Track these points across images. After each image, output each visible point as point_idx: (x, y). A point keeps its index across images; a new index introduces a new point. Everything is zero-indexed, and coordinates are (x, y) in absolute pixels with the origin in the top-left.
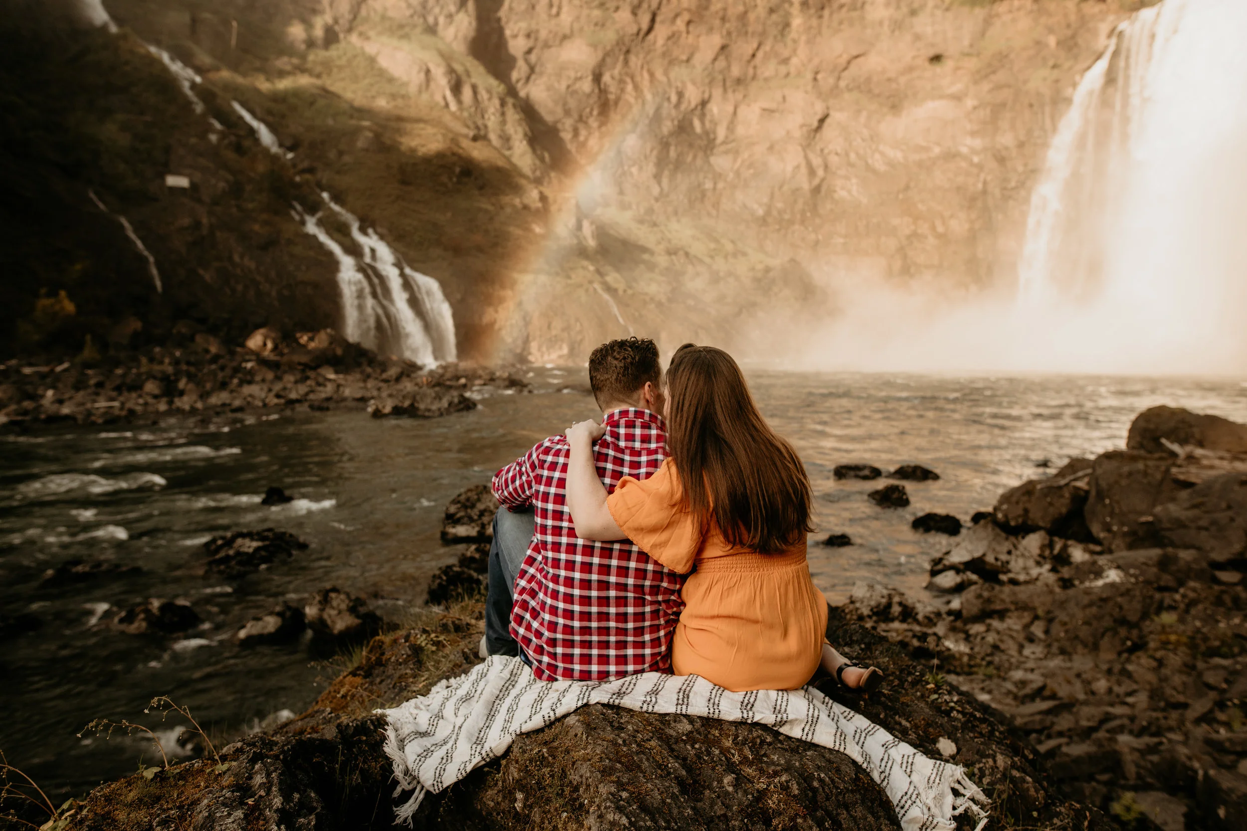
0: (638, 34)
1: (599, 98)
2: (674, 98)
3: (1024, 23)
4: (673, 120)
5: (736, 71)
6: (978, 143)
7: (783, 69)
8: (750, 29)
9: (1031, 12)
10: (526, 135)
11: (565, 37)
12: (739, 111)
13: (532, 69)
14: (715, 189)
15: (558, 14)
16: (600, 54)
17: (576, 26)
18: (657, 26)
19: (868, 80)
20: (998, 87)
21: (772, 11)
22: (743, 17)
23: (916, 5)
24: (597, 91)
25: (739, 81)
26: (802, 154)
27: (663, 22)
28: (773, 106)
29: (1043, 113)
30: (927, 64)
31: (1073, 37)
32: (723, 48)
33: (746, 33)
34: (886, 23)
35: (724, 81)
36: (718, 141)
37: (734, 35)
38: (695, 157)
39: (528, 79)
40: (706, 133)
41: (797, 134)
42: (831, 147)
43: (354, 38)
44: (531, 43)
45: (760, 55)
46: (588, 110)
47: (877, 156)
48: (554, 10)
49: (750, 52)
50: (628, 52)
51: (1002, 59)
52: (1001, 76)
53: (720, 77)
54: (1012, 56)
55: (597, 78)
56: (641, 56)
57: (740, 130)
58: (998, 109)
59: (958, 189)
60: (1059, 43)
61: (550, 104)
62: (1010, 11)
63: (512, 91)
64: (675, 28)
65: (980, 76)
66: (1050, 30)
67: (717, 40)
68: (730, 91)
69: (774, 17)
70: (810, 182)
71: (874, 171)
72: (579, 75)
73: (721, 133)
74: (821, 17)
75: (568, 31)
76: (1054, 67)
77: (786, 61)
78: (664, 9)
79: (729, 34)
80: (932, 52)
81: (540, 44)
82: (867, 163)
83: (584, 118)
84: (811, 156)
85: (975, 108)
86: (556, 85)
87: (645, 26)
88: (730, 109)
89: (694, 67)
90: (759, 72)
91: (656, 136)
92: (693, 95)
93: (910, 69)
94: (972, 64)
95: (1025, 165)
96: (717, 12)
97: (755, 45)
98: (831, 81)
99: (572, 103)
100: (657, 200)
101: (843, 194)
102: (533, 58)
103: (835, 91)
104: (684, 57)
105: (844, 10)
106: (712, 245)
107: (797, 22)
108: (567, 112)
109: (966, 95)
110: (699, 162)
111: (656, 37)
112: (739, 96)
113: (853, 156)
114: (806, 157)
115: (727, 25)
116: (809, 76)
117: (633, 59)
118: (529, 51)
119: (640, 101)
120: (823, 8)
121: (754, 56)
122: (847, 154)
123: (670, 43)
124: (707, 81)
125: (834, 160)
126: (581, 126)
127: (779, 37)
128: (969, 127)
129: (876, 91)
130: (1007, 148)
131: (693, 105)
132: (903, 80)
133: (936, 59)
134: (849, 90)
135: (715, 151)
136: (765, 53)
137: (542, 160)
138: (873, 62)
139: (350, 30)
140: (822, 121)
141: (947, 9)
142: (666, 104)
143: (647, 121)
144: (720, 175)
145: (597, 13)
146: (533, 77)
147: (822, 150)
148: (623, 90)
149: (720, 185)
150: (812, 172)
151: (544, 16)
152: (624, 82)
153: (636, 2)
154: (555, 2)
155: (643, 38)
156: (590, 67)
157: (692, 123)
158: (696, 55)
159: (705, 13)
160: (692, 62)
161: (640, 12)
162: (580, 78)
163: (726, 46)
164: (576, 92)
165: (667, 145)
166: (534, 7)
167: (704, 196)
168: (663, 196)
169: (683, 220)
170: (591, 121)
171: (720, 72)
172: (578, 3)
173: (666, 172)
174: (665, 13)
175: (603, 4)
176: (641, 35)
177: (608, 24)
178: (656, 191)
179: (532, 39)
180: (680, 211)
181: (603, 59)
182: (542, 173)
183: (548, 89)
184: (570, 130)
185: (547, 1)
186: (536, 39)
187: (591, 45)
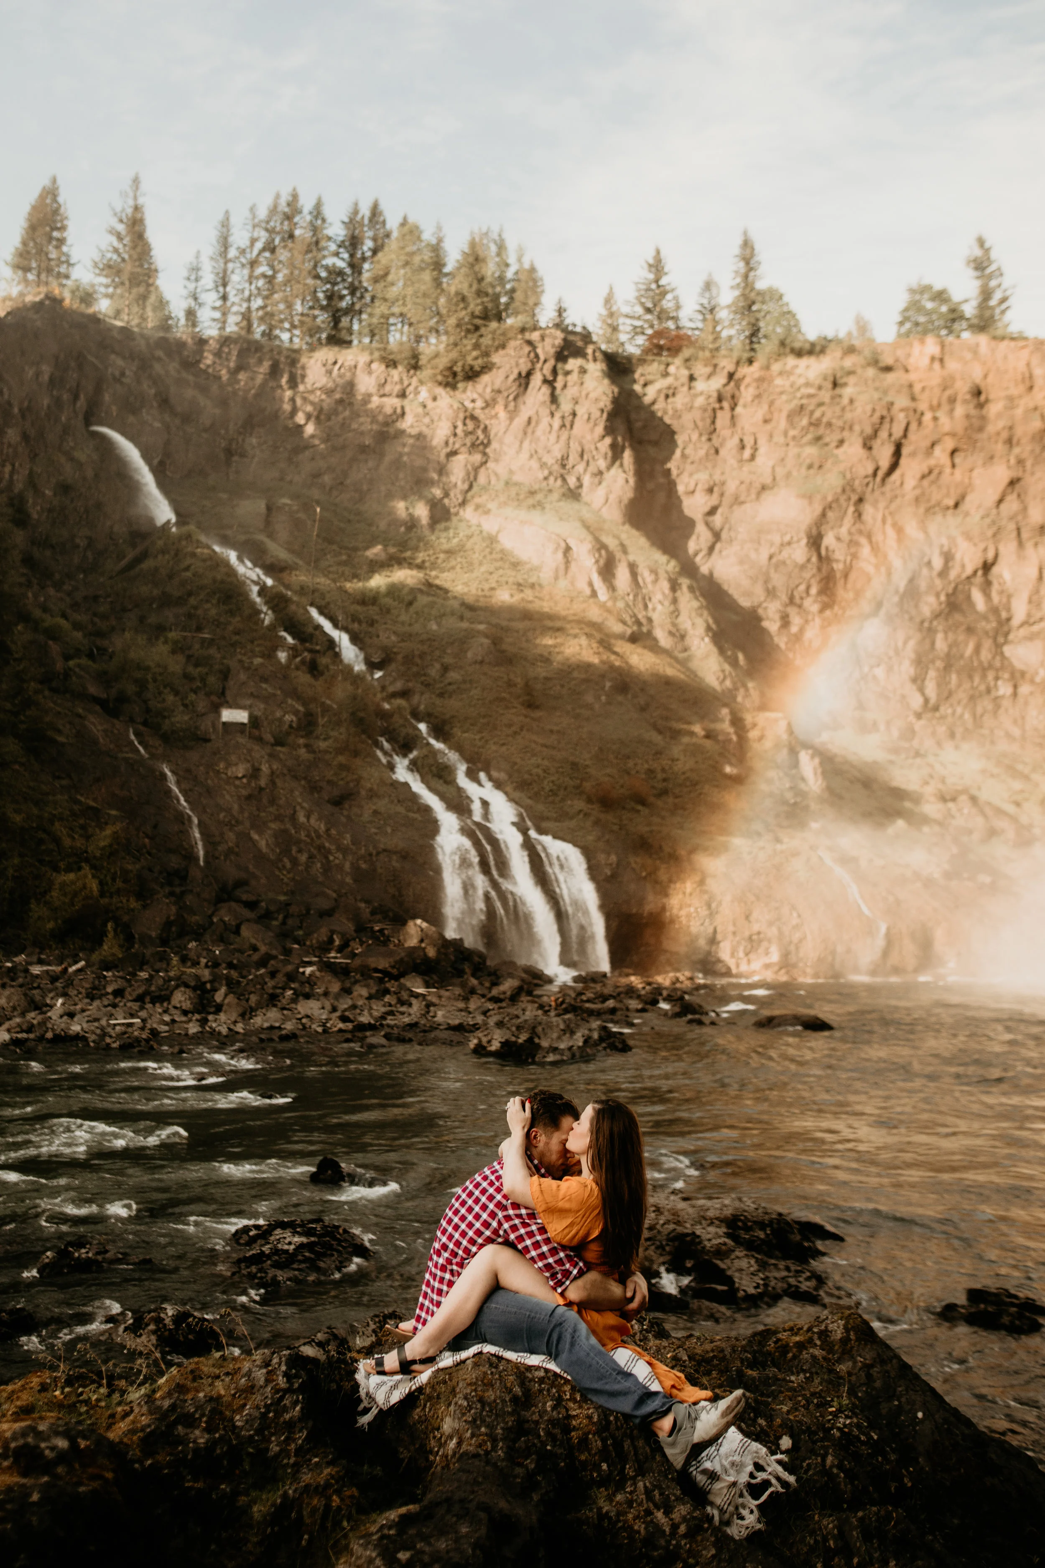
0: (875, 474)
1: (819, 569)
2: (938, 563)
4: (938, 595)
5: (1034, 516)
10: (709, 628)
11: (764, 488)
13: (717, 536)
14: (1015, 694)
15: (753, 458)
16: (818, 509)
17: (780, 472)
18: (903, 461)
22: (1040, 437)
24: (814, 559)
25: (1041, 530)
27: (913, 454)
32: (1012, 483)
35: (1018, 530)
36: (1016, 622)
37: (1028, 464)
38: (977, 650)
39: (711, 549)
40: (995, 611)
43: (468, 513)
44: (714, 500)
46: (802, 587)
48: (747, 453)
50: (861, 500)
53: (1011, 526)
55: (815, 541)
56: (882, 505)
61: (746, 583)
63: (689, 568)
64: (932, 462)
67: (1001, 473)
68: (1029, 545)
72: (787, 538)
73: (1019, 610)
75: (768, 480)
78: (912, 436)
79: (1020, 462)
81: (726, 501)
83: (797, 600)
86: (753, 555)
87: (885, 463)
88: (1032, 572)
89: (967, 514)
91: (911, 619)
92: (968, 556)
99: (778, 580)
100: (919, 716)
102: (717, 520)
104: (952, 503)
106: (1017, 785)
108: (771, 593)
110: (985, 654)
111: (902, 475)
112: (1044, 552)
115: (1016, 451)
117: (868, 510)
118: (713, 511)
119: (883, 570)
123: (926, 483)
124: (990, 533)
126: (792, 611)
135: (1011, 637)
137: (734, 663)
139: (463, 503)
142: (925, 571)
143: (896, 599)
144: (1023, 674)
145: (811, 452)
146: (718, 546)
148: (855, 556)
149: (1025, 689)
151: (732, 462)
152: (857, 544)
153: (869, 431)
154: (749, 441)
155: (883, 480)
156: (804, 527)
157: (969, 597)
158: (968, 498)
159: (979, 436)
160: (963, 507)
161: (876, 444)
162: (789, 543)
163: (1018, 480)
164: (784, 563)
165: (931, 631)
166: (717, 452)
167: (997, 707)
168: (930, 708)
169: (966, 746)
170: (808, 603)
171: (1011, 518)
172: (781, 440)
173: (932, 674)
174: (916, 441)
175: (818, 439)
176: (880, 474)
177: (828, 465)
178: (917, 701)
179: (716, 495)
180: (959, 731)
181: (824, 515)
182: (734, 683)
183: (741, 562)
184: (777, 617)
185: (735, 441)
186: (722, 495)
187: (803, 496)
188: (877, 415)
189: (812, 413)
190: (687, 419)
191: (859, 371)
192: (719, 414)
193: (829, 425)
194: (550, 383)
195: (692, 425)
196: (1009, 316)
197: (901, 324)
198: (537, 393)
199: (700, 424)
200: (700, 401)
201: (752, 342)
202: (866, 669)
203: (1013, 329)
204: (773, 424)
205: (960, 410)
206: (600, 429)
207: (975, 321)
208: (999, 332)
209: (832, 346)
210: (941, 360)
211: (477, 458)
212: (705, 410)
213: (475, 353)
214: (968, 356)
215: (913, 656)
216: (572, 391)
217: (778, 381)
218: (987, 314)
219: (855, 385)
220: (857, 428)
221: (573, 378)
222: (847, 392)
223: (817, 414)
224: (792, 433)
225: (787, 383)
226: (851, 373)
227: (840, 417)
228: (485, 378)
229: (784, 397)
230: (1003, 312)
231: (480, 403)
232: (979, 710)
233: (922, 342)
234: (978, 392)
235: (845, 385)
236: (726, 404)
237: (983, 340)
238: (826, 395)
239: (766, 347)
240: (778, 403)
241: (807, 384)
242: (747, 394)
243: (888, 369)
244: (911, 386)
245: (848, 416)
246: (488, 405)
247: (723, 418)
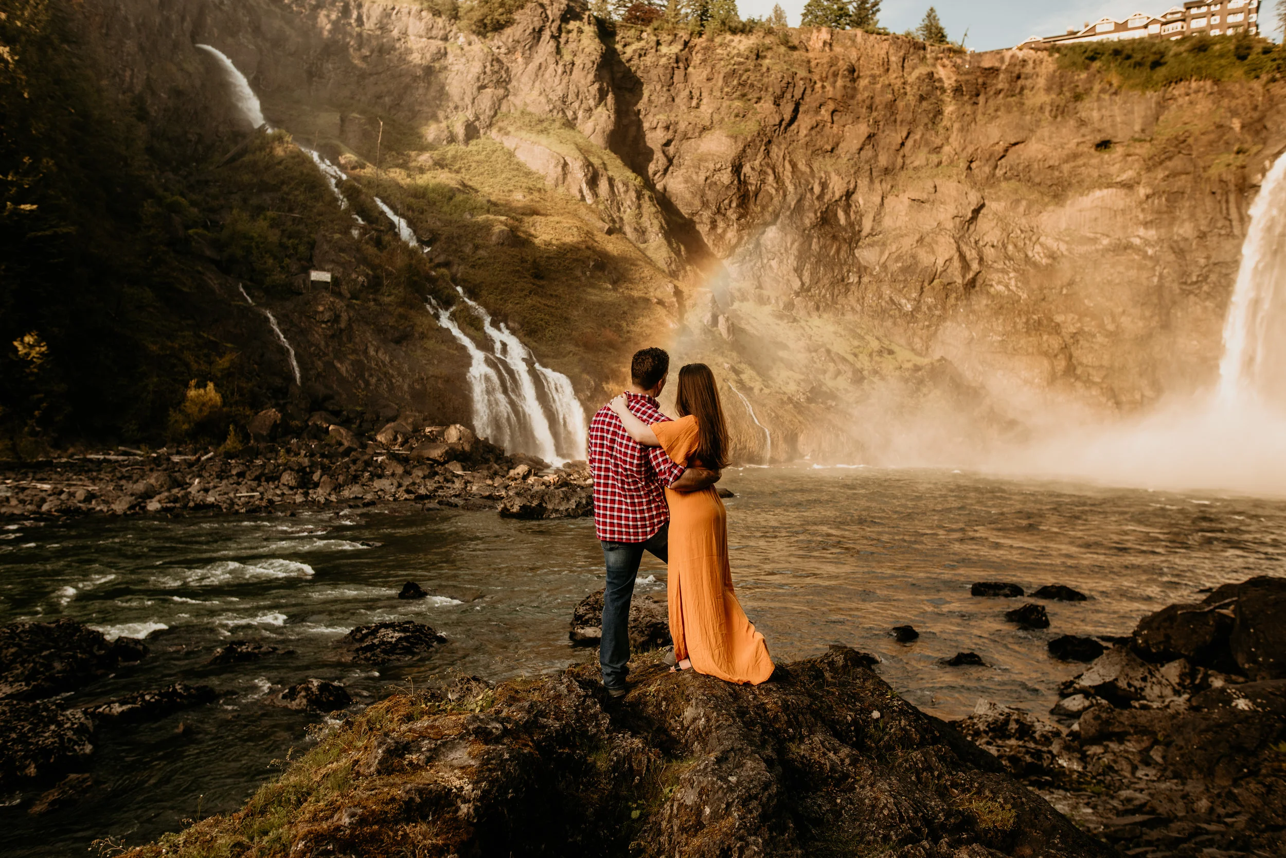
0: (780, 124)
1: (739, 189)
2: (817, 189)
3: (1203, 105)
4: (816, 214)
5: (883, 160)
6: (1152, 234)
7: (934, 158)
8: (899, 118)
9: (1211, 93)
10: (662, 227)
11: (704, 129)
12: (886, 201)
13: (670, 161)
14: (859, 282)
15: (698, 107)
16: (741, 146)
17: (716, 117)
18: (799, 116)
19: (1028, 167)
20: (1174, 174)
21: (922, 98)
22: (891, 106)
23: (1080, 90)
24: (736, 182)
25: (886, 171)
26: (954, 246)
27: (805, 112)
28: (924, 196)
29: (1227, 201)
30: (1093, 150)
31: (1260, 119)
32: (870, 137)
33: (895, 121)
34: (1048, 108)
35: (871, 170)
36: (864, 234)
37: (881, 123)
38: (838, 251)
39: (666, 171)
40: (851, 225)
41: (949, 225)
42: (986, 239)
43: (494, 133)
44: (670, 135)
45: (909, 143)
46: (726, 202)
47: (1038, 248)
48: (694, 102)
49: (900, 141)
50: (770, 142)
51: (1180, 143)
52: (1177, 163)
53: (867, 167)
54: (1190, 141)
55: (737, 169)
56: (783, 147)
57: (887, 222)
58: (1174, 197)
59: (1130, 282)
60: (1243, 127)
61: (688, 196)
62: (1188, 94)
63: (649, 184)
64: (819, 118)
65: (1151, 164)
66: (1234, 113)
67: (863, 129)
68: (877, 181)
69: (924, 104)
70: (964, 277)
71: (1035, 265)
72: (718, 166)
73: (867, 225)
74: (976, 103)
75: (707, 123)
76: (1238, 152)
77: (937, 150)
78: (807, 99)
79: (876, 122)
80: (1099, 138)
81: (678, 136)
82: (1027, 256)
83: (723, 211)
84: (965, 248)
85: (1148, 197)
86: (694, 177)
87: (787, 117)
88: (878, 200)
89: (839, 157)
90: (908, 162)
91: (797, 228)
92: (837, 186)
93: (1075, 156)
94: (1144, 150)
95: (1208, 258)
96: (864, 101)
97: (904, 134)
98: (987, 169)
99: (710, 195)
100: (797, 294)
101: (1001, 288)
102: (671, 150)
103: (991, 180)
104: (829, 148)
105: (1001, 96)
106: (856, 343)
107: (949, 109)
108: (705, 204)
109: (1138, 183)
110: (843, 254)
111: (798, 126)
112: (887, 186)
113: (1010, 247)
114: (959, 249)
115: (875, 114)
116: (963, 165)
117: (774, 149)
118: (668, 143)
119: (781, 193)
120: (978, 95)
121: (903, 144)
122: (1004, 246)
123: (813, 133)
124: (852, 171)
125: (989, 253)
126: (719, 218)
127: (930, 126)
128: (1141, 216)
129: (1037, 180)
130: (1186, 240)
131: (837, 196)
132: (1066, 167)
133: (1104, 145)
134: (1007, 179)
135: (860, 243)
136: (915, 141)
137: (678, 253)
138: (1034, 149)
139: (490, 126)
140: (976, 212)
141: (1115, 93)
142: (809, 195)
143: (788, 213)
144: (866, 268)
145: (738, 104)
146: (671, 169)
147: (976, 242)
148: (763, 182)
149: (865, 279)
150: (965, 265)
151: (684, 108)
152: (765, 173)
153: (778, 92)
154: (696, 94)
155: (786, 129)
156: (730, 159)
157: (836, 215)
158: (841, 145)
159: (851, 102)
160: (836, 152)
161: (783, 102)
162: (719, 170)
163: (874, 135)
164: (715, 183)
165: (810, 237)
166: (673, 100)
167: (848, 290)
168: (804, 290)
169: (825, 316)
170: (729, 213)
171: (867, 162)
172: (719, 94)
173: (808, 266)
174: (810, 101)
175: (744, 95)
176: (784, 124)
177: (749, 115)
178: (797, 284)
179: (671, 131)
180: (822, 305)
181: (744, 151)
182: (677, 266)
183: (686, 182)
184: (708, 222)
185: (687, 92)
186: (675, 132)
187: (732, 137)
188: (785, 81)
189: (741, 76)
190: (654, 73)
191: (775, 47)
192: (676, 72)
193: (752, 85)
194: (555, 38)
195: (656, 79)
196: (878, 16)
197: (805, 15)
198: (546, 46)
199: (663, 78)
200: (663, 61)
201: (702, 20)
202: (765, 261)
203: (880, 25)
204: (714, 81)
205: (840, 83)
206: (591, 77)
207: (854, 18)
208: (870, 27)
209: (757, 28)
210: (831, 45)
211: (501, 92)
212: (667, 68)
213: (501, 10)
214: (849, 43)
215: (796, 253)
216: (572, 46)
217: (719, 51)
218: (863, 13)
219: (772, 58)
220: (771, 89)
221: (573, 35)
222: (766, 62)
223: (744, 77)
224: (726, 90)
225: (725, 52)
226: (769, 49)
227: (760, 81)
228: (508, 31)
229: (722, 63)
230: (874, 13)
231: (503, 50)
232: (836, 292)
233: (819, 30)
234: (852, 70)
235: (765, 57)
236: (681, 65)
237: (859, 32)
238: (751, 64)
239: (712, 25)
240: (718, 66)
241: (739, 55)
242: (697, 58)
243: (794, 48)
244: (809, 62)
245: (765, 80)
246: (509, 52)
247: (679, 75)
